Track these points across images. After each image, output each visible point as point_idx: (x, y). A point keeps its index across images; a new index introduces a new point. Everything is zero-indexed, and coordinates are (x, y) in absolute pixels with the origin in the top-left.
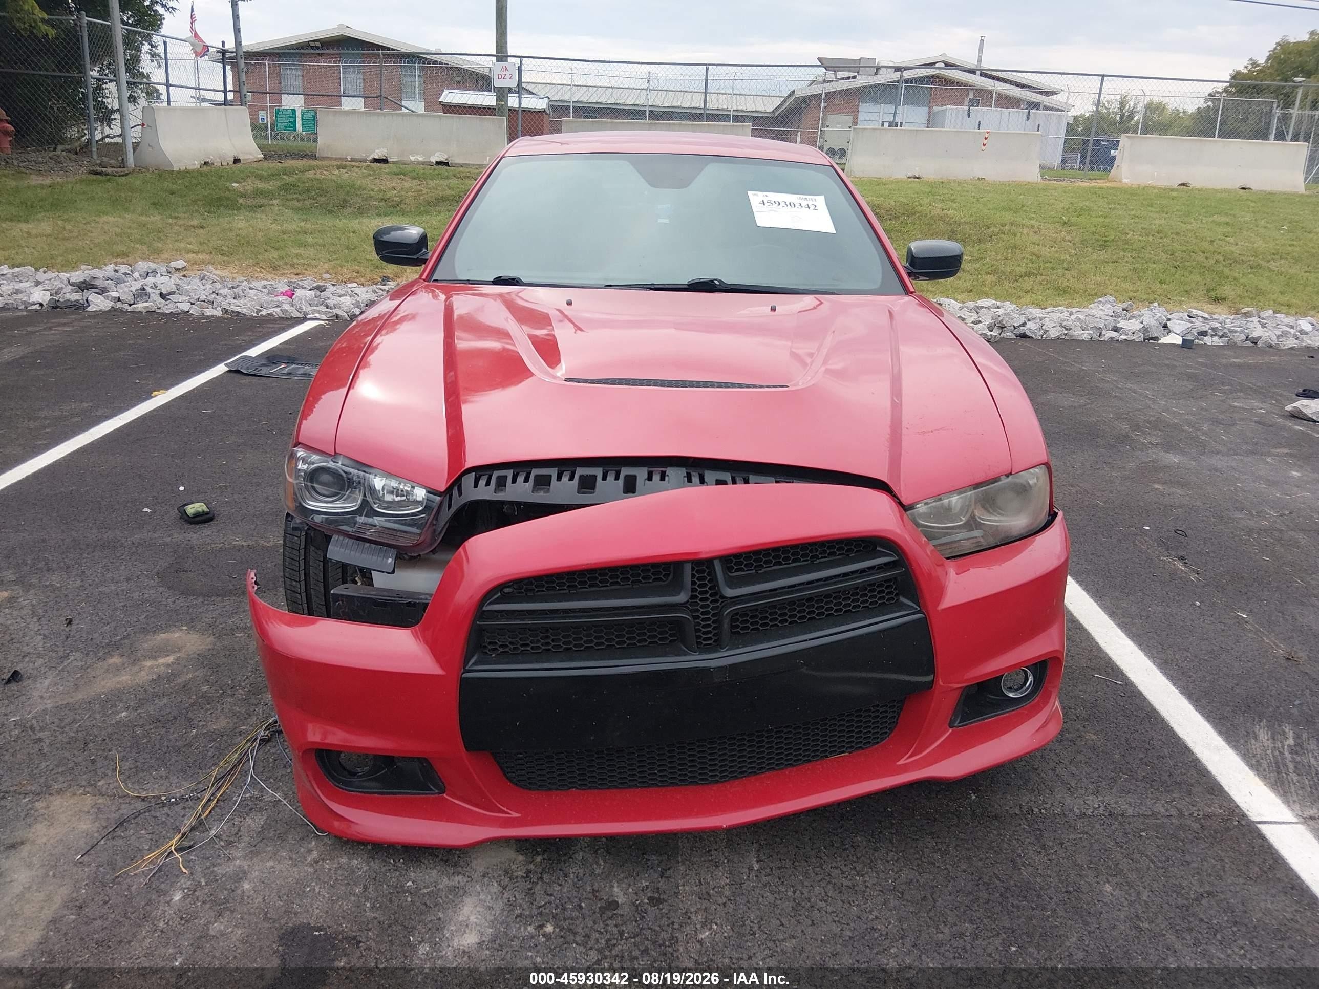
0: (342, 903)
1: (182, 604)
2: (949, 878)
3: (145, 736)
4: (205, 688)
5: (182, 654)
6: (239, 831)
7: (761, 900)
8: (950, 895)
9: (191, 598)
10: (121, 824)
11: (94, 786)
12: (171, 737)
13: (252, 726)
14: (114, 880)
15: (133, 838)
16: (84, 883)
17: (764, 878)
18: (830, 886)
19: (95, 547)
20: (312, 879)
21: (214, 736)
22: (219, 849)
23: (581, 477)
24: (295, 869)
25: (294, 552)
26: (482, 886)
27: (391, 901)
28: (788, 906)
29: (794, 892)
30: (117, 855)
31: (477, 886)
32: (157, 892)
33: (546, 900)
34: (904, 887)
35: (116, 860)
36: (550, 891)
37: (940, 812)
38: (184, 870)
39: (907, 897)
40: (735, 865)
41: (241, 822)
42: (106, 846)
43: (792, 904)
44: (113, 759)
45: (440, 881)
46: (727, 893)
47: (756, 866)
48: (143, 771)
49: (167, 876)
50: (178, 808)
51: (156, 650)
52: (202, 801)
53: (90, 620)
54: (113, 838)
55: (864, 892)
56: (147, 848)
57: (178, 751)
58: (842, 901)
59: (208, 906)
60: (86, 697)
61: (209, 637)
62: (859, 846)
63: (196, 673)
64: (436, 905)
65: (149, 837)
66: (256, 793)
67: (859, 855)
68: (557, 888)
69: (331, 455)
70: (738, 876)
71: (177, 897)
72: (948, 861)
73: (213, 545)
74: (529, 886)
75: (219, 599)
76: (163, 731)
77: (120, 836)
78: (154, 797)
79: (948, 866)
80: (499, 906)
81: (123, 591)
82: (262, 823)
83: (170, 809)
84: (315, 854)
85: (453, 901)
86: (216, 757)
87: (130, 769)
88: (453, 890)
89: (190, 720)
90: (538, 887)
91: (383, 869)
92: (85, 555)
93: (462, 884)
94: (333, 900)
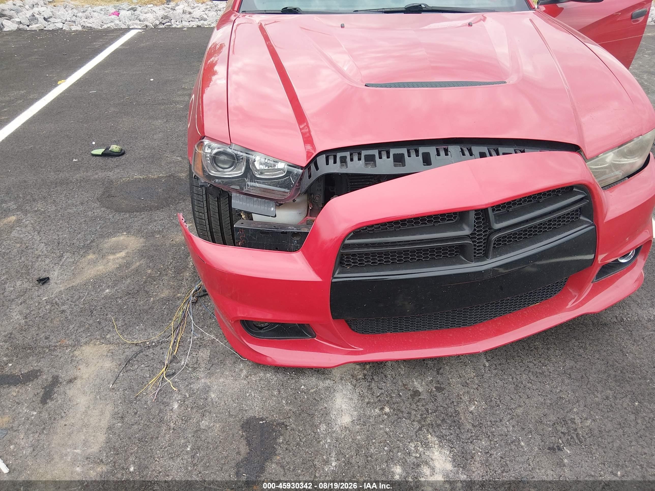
0: (269, 402)
1: (118, 218)
2: (591, 364)
3: (124, 304)
4: (149, 271)
5: (129, 250)
6: (197, 360)
7: (496, 384)
8: (595, 374)
9: (122, 214)
10: (129, 361)
11: (104, 338)
12: (140, 303)
13: (183, 293)
14: (136, 398)
15: (138, 370)
16: (119, 402)
17: (494, 371)
18: (530, 374)
19: (56, 184)
20: (248, 388)
21: (164, 301)
22: (189, 373)
23: (394, 155)
24: (237, 382)
25: (200, 197)
26: (342, 386)
27: (296, 398)
28: (511, 387)
29: (513, 378)
30: (133, 382)
31: (340, 386)
32: (163, 404)
33: (380, 392)
34: (569, 371)
35: (133, 385)
36: (380, 386)
37: (575, 324)
38: (175, 389)
39: (573, 377)
40: (476, 364)
41: (197, 354)
42: (124, 377)
43: (513, 386)
44: (110, 320)
45: (318, 384)
46: (477, 382)
47: (487, 364)
48: (130, 326)
49: (166, 393)
50: (158, 348)
51: (113, 248)
52: (170, 343)
53: (68, 231)
54: (127, 371)
55: (550, 375)
56: (148, 376)
57: (146, 312)
58: (539, 382)
59: (195, 410)
60: (82, 281)
61: (141, 238)
62: (538, 348)
63: (141, 262)
64: (321, 399)
65: (147, 368)
66: (199, 336)
67: (540, 353)
68: (384, 384)
69: (228, 144)
70: (479, 371)
71: (176, 406)
72: (588, 353)
73: (124, 179)
74: (368, 384)
75: (138, 213)
76: (134, 300)
77: (130, 370)
78: (142, 343)
79: (589, 356)
80: (355, 397)
81: (81, 211)
82: (209, 354)
83: (153, 349)
84: (244, 372)
85: (330, 396)
86: (169, 315)
87: (123, 326)
88: (327, 389)
89: (147, 292)
90: (373, 384)
91: (285, 379)
92: (52, 190)
93: (331, 385)
94: (263, 400)
